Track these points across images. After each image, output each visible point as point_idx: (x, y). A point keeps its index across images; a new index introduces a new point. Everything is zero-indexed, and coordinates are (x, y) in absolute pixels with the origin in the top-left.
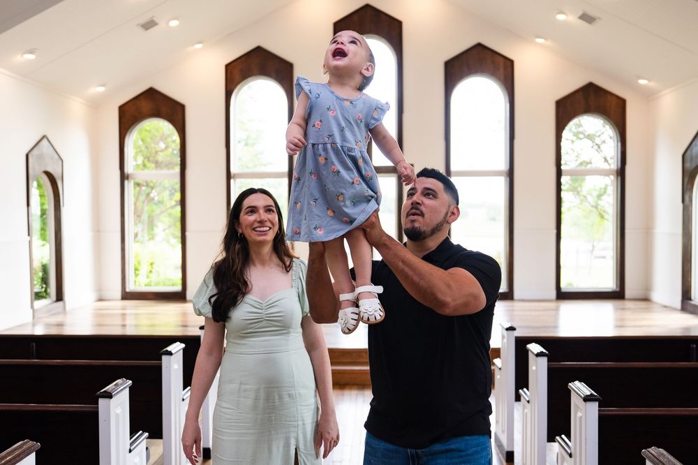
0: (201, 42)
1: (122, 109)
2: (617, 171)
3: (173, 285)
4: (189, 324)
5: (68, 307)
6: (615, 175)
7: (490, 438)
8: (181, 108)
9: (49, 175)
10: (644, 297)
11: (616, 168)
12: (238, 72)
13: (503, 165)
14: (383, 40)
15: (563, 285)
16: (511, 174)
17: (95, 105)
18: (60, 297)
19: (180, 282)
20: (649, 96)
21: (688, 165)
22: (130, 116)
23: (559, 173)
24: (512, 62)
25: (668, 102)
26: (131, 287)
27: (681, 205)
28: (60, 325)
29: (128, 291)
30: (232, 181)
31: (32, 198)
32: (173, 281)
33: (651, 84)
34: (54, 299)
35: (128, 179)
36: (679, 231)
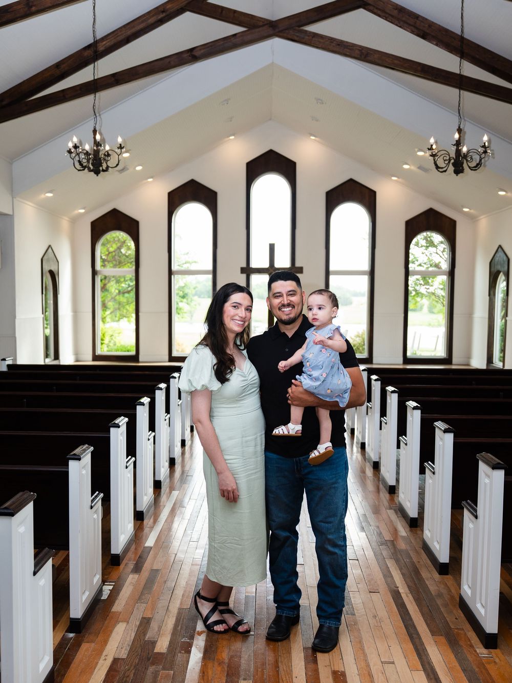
0: (152, 177)
1: (94, 224)
2: (449, 271)
6: (448, 275)
7: (346, 448)
8: (136, 223)
9: (51, 272)
10: (466, 364)
12: (177, 198)
13: (366, 267)
14: (283, 176)
15: (409, 354)
16: (372, 273)
17: (74, 221)
18: (57, 356)
19: (134, 349)
20: (473, 219)
21: (492, 269)
22: (99, 228)
23: (407, 273)
24: (374, 193)
25: (484, 223)
26: (99, 352)
27: (488, 298)
29: (97, 354)
30: (172, 276)
31: (44, 289)
32: (129, 348)
33: (472, 211)
34: (53, 358)
35: (97, 274)
36: (487, 315)
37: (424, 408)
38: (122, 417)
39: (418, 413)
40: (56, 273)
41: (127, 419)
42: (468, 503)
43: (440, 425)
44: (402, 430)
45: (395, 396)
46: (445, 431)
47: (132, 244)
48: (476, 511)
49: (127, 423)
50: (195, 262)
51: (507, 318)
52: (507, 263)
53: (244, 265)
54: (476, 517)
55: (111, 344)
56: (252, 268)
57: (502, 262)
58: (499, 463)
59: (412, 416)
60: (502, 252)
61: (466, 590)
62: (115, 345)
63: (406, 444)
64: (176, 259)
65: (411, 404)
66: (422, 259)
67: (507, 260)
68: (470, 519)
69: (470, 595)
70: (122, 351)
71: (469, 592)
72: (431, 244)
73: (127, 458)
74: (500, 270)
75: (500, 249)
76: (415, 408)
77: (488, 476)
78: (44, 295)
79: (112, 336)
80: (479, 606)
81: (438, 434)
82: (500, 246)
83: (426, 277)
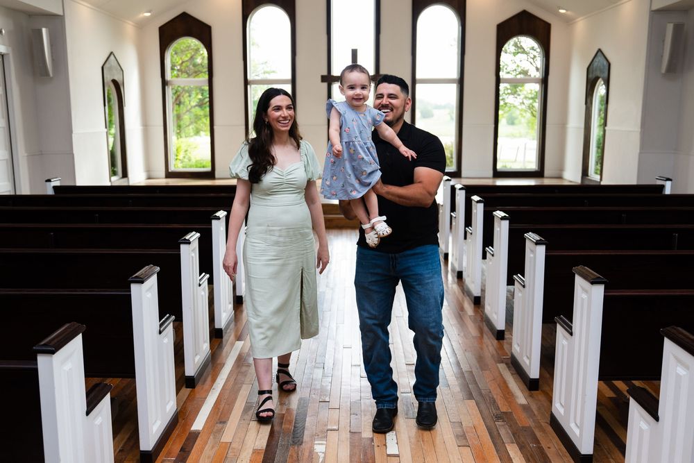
1: (163, 29)
2: (542, 79)
3: (203, 167)
6: (539, 83)
8: (208, 29)
9: (114, 82)
10: (558, 176)
11: (541, 77)
13: (455, 75)
15: (499, 167)
16: (461, 82)
18: (125, 174)
19: (210, 164)
20: (568, 22)
21: (590, 76)
22: (168, 35)
23: (498, 81)
25: (581, 26)
26: (172, 169)
27: (584, 106)
29: (170, 171)
30: (249, 86)
31: (106, 100)
32: (204, 163)
33: (569, 13)
34: (121, 176)
35: (167, 85)
36: (583, 125)
37: (512, 218)
38: (194, 233)
39: (506, 224)
40: (120, 83)
41: (198, 235)
42: (561, 319)
43: (531, 237)
44: (488, 240)
45: (481, 206)
46: (538, 243)
47: (204, 52)
48: (571, 328)
49: (199, 239)
50: (274, 72)
51: (606, 128)
52: (607, 68)
53: (325, 73)
54: (571, 334)
55: (186, 160)
56: (333, 76)
57: (602, 68)
58: (599, 277)
59: (500, 227)
60: (603, 57)
61: (558, 408)
62: (190, 160)
63: (493, 255)
64: (252, 68)
65: (499, 214)
66: (511, 67)
67: (607, 65)
68: (564, 336)
69: (563, 414)
70: (197, 167)
71: (562, 411)
72: (520, 50)
73: (200, 275)
74: (599, 75)
75: (599, 53)
76: (503, 218)
77: (586, 291)
78: (107, 107)
79: (186, 151)
80: (573, 425)
81: (529, 246)
82: (600, 50)
83: (516, 84)
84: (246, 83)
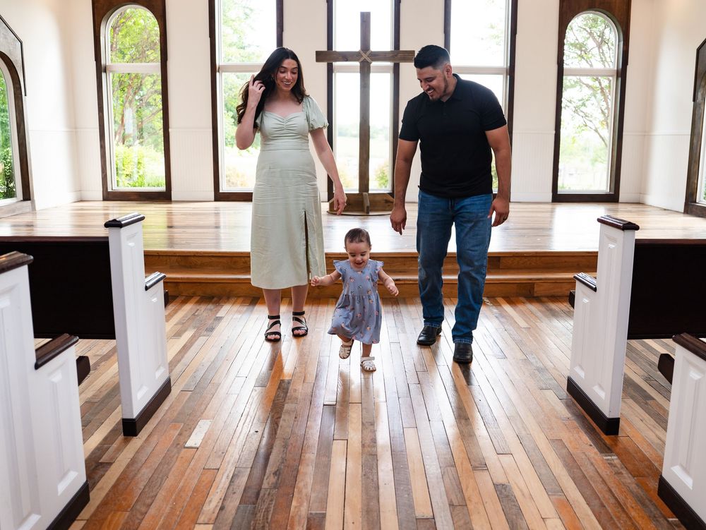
3: (158, 186)
4: (175, 224)
5: (38, 207)
6: (615, 77)
10: (638, 201)
11: (616, 69)
13: (503, 62)
16: (510, 72)
18: (27, 196)
21: (703, 59)
23: (561, 72)
26: (113, 187)
28: (30, 225)
29: (110, 190)
30: (217, 75)
32: (156, 180)
34: (20, 198)
35: (105, 71)
40: (13, 58)
56: (335, 52)
84: (214, 69)
